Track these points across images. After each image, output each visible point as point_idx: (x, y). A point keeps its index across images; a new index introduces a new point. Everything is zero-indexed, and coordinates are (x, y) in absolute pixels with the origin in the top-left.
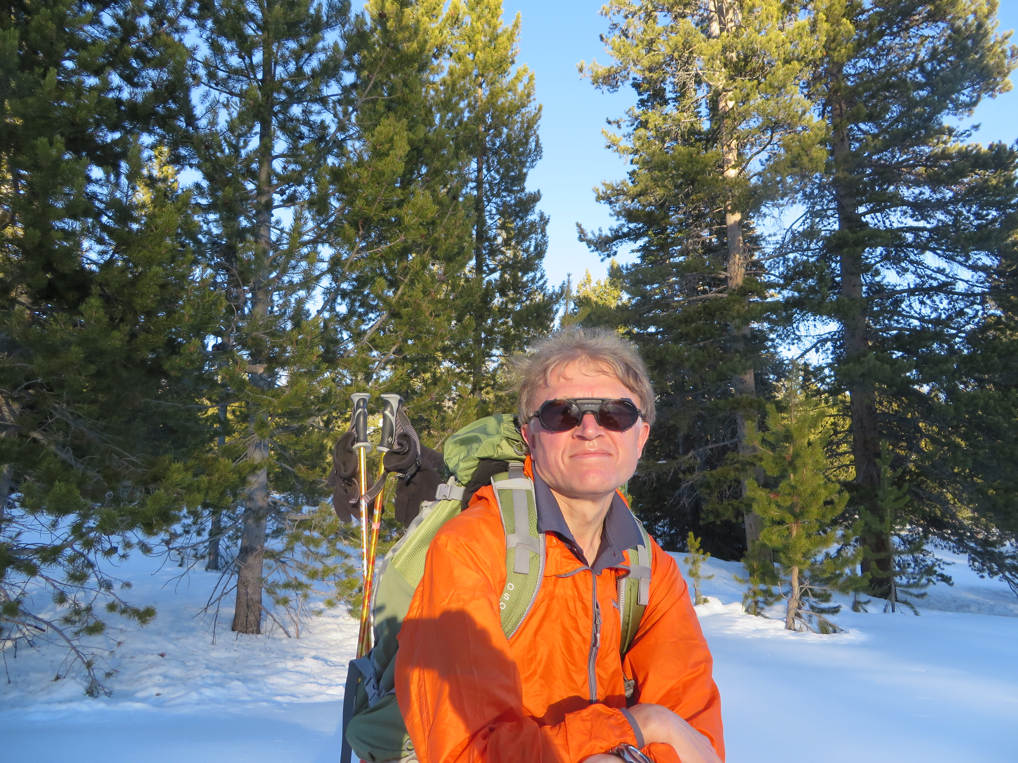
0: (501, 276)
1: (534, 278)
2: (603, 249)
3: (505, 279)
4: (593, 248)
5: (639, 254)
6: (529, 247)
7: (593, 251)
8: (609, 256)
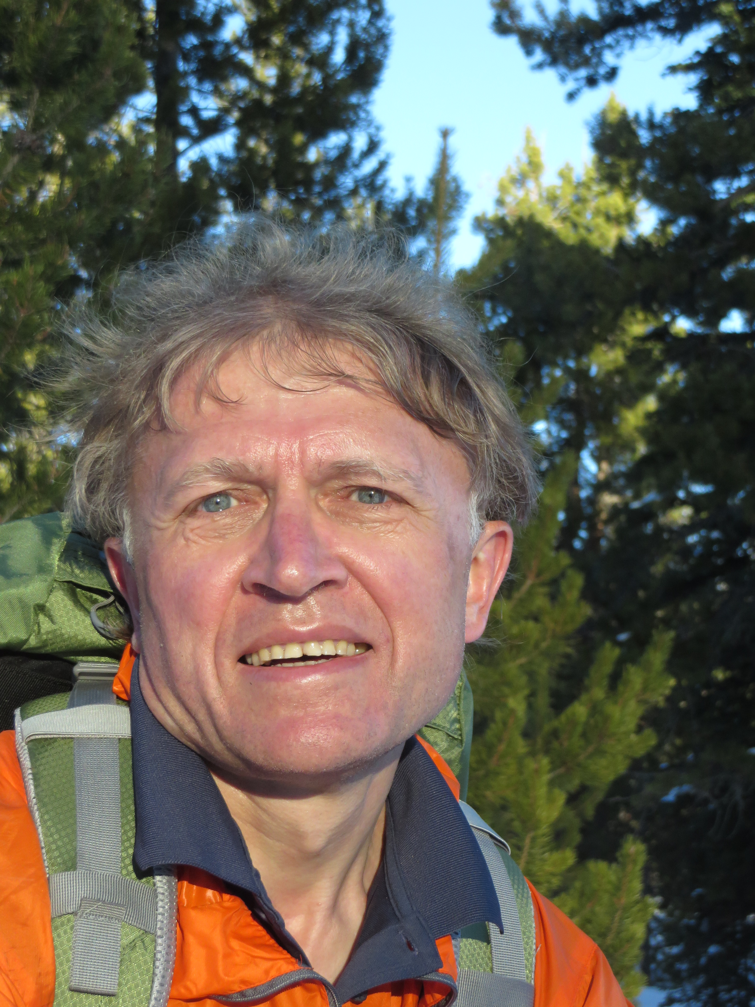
0: (240, 145)
1: (346, 150)
2: (574, 58)
3: (253, 152)
4: (539, 55)
5: (693, 78)
6: (330, 49)
7: (540, 66)
8: (592, 82)
